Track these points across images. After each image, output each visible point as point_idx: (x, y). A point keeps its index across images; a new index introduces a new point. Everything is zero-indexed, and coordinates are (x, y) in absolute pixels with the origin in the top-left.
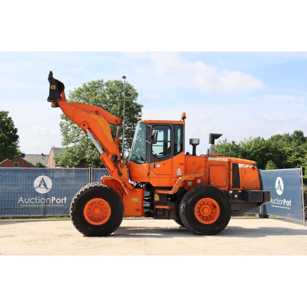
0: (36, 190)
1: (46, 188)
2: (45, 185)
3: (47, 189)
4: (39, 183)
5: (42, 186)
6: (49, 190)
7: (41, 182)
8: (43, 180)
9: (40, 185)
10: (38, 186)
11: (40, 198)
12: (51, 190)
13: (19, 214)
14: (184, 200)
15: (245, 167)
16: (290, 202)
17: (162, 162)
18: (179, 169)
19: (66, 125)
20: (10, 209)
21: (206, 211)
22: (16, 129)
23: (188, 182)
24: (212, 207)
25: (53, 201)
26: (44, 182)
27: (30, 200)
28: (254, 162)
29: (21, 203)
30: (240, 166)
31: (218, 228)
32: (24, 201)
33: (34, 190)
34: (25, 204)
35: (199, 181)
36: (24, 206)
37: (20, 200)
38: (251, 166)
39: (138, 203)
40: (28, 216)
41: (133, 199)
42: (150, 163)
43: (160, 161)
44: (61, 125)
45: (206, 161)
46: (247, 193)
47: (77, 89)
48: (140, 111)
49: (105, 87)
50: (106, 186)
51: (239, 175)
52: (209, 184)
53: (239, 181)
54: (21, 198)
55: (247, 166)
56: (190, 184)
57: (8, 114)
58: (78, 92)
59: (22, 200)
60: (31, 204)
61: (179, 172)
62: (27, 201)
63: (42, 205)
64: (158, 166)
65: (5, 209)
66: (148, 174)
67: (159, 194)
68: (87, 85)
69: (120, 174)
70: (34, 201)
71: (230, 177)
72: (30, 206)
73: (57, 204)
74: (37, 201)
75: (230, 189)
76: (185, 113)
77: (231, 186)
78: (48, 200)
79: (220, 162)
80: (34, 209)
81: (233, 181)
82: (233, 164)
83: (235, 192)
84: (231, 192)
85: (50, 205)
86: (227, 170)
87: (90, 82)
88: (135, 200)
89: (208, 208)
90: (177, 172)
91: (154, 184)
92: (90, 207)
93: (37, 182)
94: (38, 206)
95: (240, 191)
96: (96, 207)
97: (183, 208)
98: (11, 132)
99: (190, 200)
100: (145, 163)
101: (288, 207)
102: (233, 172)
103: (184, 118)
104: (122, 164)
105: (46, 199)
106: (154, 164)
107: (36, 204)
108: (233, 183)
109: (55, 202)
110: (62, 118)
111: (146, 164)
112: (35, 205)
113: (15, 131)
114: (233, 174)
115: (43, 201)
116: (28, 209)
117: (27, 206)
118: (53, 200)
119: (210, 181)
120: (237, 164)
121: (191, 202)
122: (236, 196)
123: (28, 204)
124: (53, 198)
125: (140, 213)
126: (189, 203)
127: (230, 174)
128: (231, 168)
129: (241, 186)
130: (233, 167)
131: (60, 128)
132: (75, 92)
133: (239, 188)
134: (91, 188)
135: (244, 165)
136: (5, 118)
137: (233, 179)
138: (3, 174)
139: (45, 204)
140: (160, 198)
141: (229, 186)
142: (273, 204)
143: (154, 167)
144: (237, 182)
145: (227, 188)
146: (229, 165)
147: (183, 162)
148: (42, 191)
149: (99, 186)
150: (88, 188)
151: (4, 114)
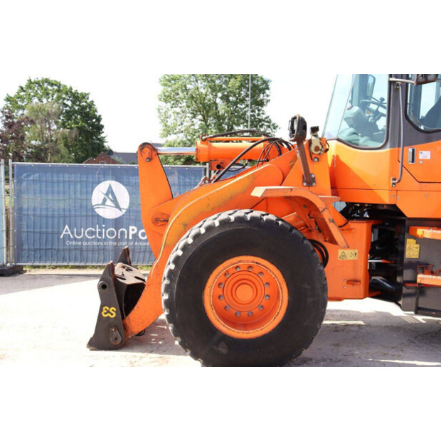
0: (96, 210)
1: (117, 206)
2: (115, 201)
3: (120, 209)
4: (102, 197)
6: (124, 211)
7: (107, 194)
9: (105, 200)
10: (100, 203)
11: (106, 229)
12: (129, 211)
13: (64, 260)
19: (165, 110)
20: (46, 250)
22: (100, 116)
25: (133, 235)
26: (113, 195)
27: (84, 232)
29: (67, 237)
32: (73, 233)
33: (93, 210)
34: (76, 239)
36: (74, 243)
37: (64, 233)
39: (354, 262)
40: (83, 264)
41: (340, 252)
44: (159, 110)
48: (268, 89)
50: (272, 217)
54: (67, 227)
59: (69, 233)
60: (88, 240)
62: (79, 234)
63: (111, 243)
64: (424, 155)
65: (35, 250)
66: (395, 181)
67: (421, 241)
69: (309, 180)
70: (95, 233)
72: (85, 243)
73: (141, 240)
74: (100, 234)
78: (122, 233)
80: (93, 251)
85: (125, 243)
88: (348, 255)
91: (409, 211)
92: (222, 280)
93: (98, 195)
94: (101, 243)
96: (241, 282)
98: (94, 120)
100: (382, 147)
104: (317, 149)
105: (117, 229)
106: (413, 150)
107: (98, 240)
109: (135, 236)
110: (160, 100)
111: (387, 149)
112: (95, 243)
113: (99, 119)
115: (111, 233)
116: (81, 250)
117: (79, 243)
118: (131, 233)
123: (81, 240)
124: (131, 228)
134: (224, 223)
136: (86, 102)
138: (28, 176)
139: (116, 240)
143: (413, 161)
148: (109, 213)
149: (252, 218)
150: (217, 224)
151: (84, 96)
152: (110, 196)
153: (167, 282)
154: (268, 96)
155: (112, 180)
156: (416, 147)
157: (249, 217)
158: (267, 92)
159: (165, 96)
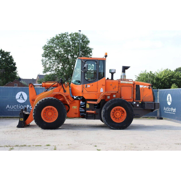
0: (17, 100)
2: (23, 98)
3: (24, 100)
5: (21, 98)
6: (25, 101)
7: (20, 96)
8: (21, 95)
9: (20, 98)
10: (18, 98)
11: (20, 106)
12: (27, 100)
13: (7, 115)
14: (104, 107)
15: (144, 87)
16: (175, 109)
17: (91, 84)
18: (102, 88)
19: (45, 61)
20: (2, 112)
21: (118, 114)
22: (15, 63)
23: (108, 97)
24: (122, 112)
26: (22, 96)
27: (13, 107)
28: (149, 84)
29: (8, 108)
30: (141, 86)
31: (125, 125)
33: (16, 100)
34: (10, 109)
35: (114, 96)
38: (148, 87)
39: (76, 109)
40: (12, 116)
41: (73, 107)
42: (84, 84)
43: (89, 83)
44: (42, 61)
45: (119, 83)
46: (144, 103)
47: (52, 38)
48: (91, 52)
49: (69, 37)
51: (140, 92)
52: (121, 98)
53: (140, 96)
54: (8, 105)
55: (145, 87)
56: (109, 97)
57: (10, 53)
58: (52, 40)
59: (9, 107)
60: (14, 109)
61: (102, 90)
62: (12, 107)
64: (89, 86)
66: (82, 91)
67: (89, 104)
68: (58, 36)
69: (65, 91)
70: (16, 107)
71: (134, 93)
72: (13, 110)
74: (18, 107)
75: (134, 101)
76: (106, 53)
77: (135, 99)
78: (25, 107)
79: (128, 84)
80: (16, 112)
81: (136, 96)
82: (136, 85)
83: (137, 103)
84: (135, 103)
86: (133, 89)
87: (60, 34)
88: (75, 107)
89: (119, 113)
90: (101, 90)
91: (86, 98)
92: (45, 111)
93: (18, 96)
95: (140, 103)
96: (49, 112)
97: (103, 112)
98: (12, 65)
99: (108, 108)
100: (80, 84)
101: (174, 112)
102: (136, 90)
103: (106, 56)
104: (66, 85)
107: (17, 109)
108: (136, 97)
109: (29, 108)
110: (43, 56)
112: (17, 110)
113: (15, 64)
114: (136, 92)
115: (22, 107)
116: (12, 112)
118: (27, 107)
119: (122, 96)
120: (139, 85)
121: (108, 109)
122: (138, 105)
124: (27, 105)
125: (77, 115)
126: (107, 109)
127: (134, 92)
128: (135, 88)
129: (141, 99)
130: (136, 87)
131: (42, 63)
132: (50, 40)
133: (140, 100)
135: (143, 86)
136: (8, 56)
137: (136, 95)
140: (90, 106)
141: (134, 99)
142: (165, 111)
143: (86, 87)
144: (138, 97)
145: (132, 100)
146: (134, 86)
147: (104, 84)
148: (21, 101)
150: (44, 99)
151: (8, 53)
152: (21, 96)
153: (34, 111)
154: (91, 55)
155: (22, 91)
156: (87, 84)
157: (50, 98)
158: (91, 53)
159: (45, 55)
